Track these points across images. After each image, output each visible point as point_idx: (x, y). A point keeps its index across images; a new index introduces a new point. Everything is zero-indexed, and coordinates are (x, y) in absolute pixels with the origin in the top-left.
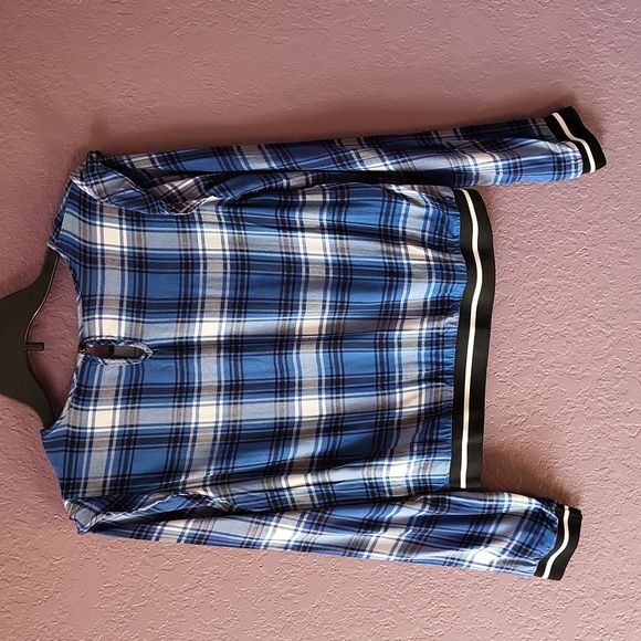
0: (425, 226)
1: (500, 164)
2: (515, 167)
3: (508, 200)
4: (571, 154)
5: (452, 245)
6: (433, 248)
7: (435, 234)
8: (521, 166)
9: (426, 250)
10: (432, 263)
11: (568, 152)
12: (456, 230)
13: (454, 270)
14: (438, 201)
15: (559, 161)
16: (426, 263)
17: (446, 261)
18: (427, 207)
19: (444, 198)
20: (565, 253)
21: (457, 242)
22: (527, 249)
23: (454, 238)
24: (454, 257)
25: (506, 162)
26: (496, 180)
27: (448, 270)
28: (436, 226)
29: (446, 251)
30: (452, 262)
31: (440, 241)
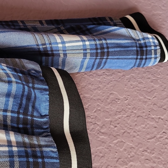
0: (6, 104)
1: (87, 43)
2: (102, 48)
3: (93, 87)
4: (151, 40)
5: (39, 126)
6: (17, 130)
7: (18, 113)
8: (108, 48)
9: (7, 134)
10: (15, 149)
11: (148, 38)
12: (44, 107)
13: (43, 157)
14: (22, 72)
15: (141, 47)
16: (6, 149)
17: (32, 146)
18: (10, 82)
19: (29, 71)
20: (148, 136)
21: (45, 123)
22: (115, 134)
23: (42, 117)
24: (43, 141)
25: (93, 43)
26: (82, 67)
27: (35, 156)
28: (20, 105)
29: (33, 134)
30: (40, 146)
31: (25, 122)
